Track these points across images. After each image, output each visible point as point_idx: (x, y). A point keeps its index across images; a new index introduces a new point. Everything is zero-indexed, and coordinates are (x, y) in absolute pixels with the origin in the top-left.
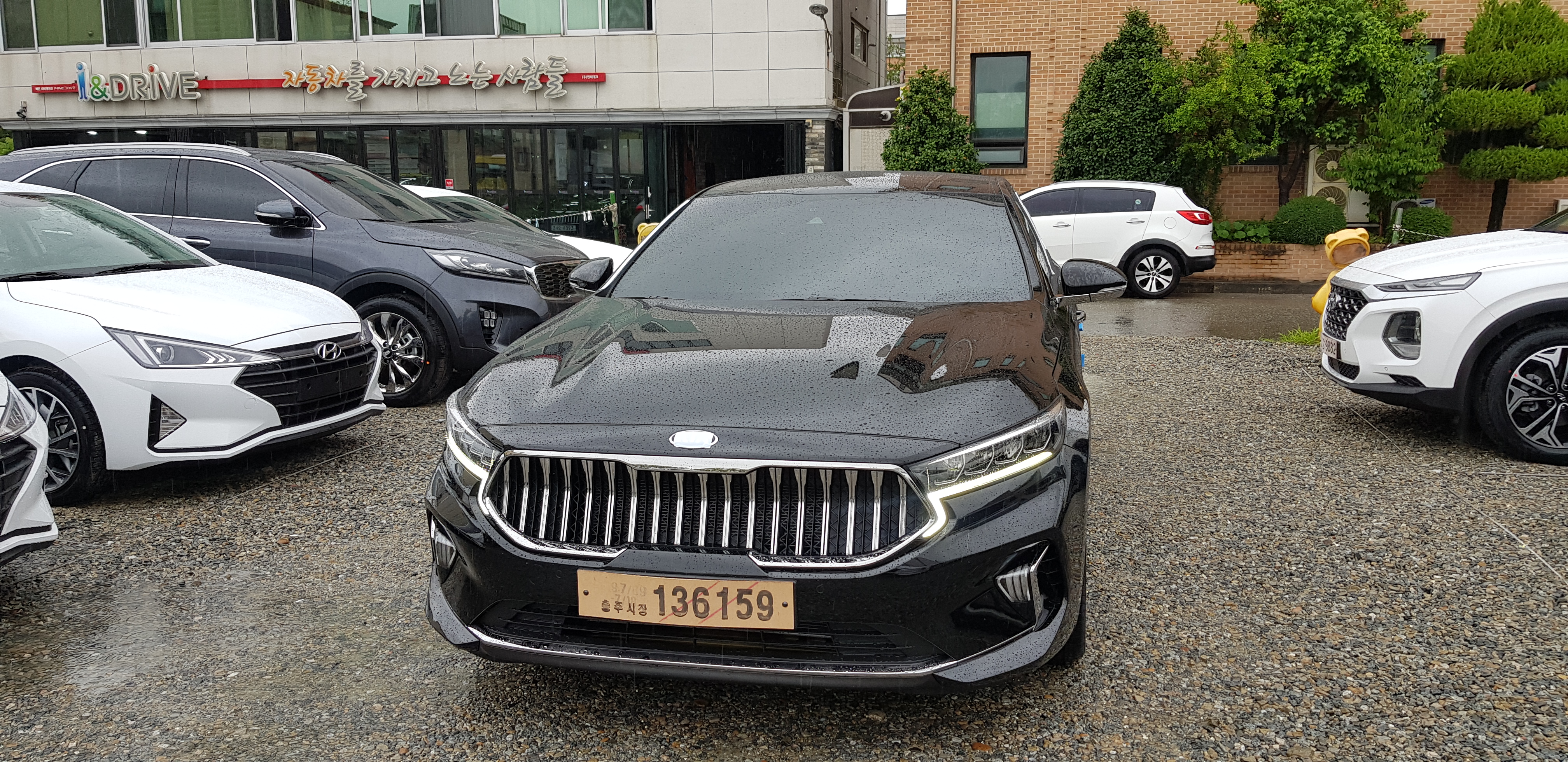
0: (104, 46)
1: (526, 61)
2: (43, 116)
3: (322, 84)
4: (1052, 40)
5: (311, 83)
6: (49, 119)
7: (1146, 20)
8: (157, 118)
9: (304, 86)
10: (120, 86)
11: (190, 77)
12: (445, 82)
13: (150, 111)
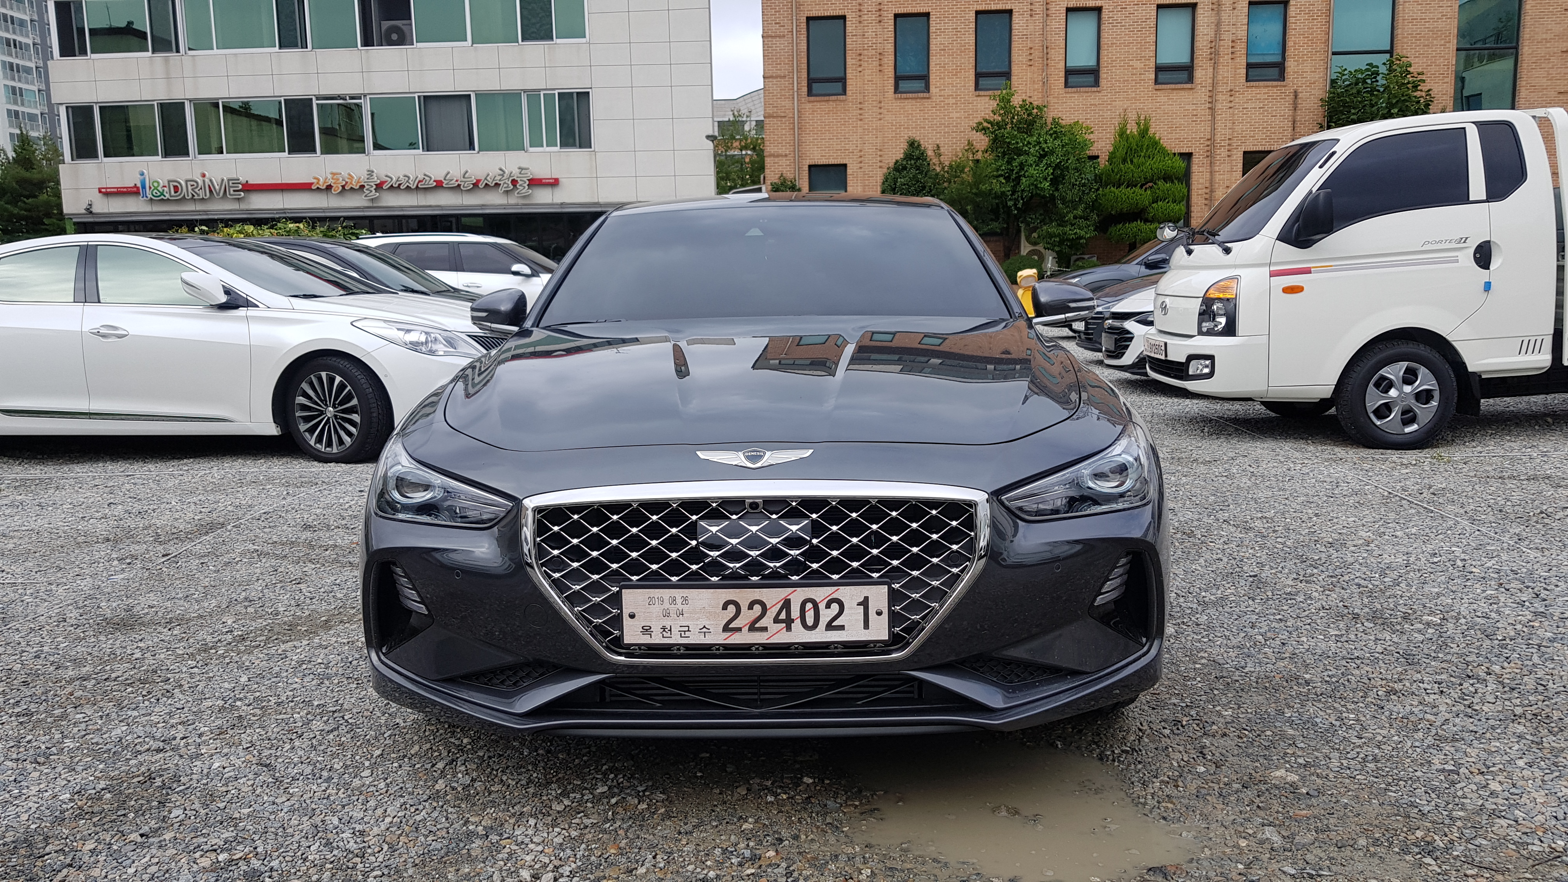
0: (159, 158)
1: (501, 169)
2: (106, 211)
3: (343, 187)
4: (861, 157)
5: (334, 186)
6: (112, 213)
7: (919, 145)
8: (205, 212)
9: (329, 187)
10: (176, 188)
11: (236, 181)
12: (439, 185)
13: (199, 207)
